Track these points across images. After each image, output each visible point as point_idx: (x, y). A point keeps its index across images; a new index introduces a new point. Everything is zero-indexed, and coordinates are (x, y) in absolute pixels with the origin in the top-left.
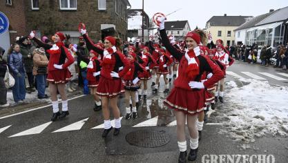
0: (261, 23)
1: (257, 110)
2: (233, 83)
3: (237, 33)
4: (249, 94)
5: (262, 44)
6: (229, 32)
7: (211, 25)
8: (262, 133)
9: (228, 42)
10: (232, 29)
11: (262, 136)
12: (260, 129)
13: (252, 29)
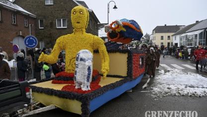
0: (190, 30)
1: (169, 85)
2: (163, 71)
3: (174, 37)
4: (168, 77)
5: (191, 44)
6: (169, 37)
7: (156, 32)
8: (167, 95)
9: (169, 43)
10: (170, 34)
11: (167, 96)
12: (167, 93)
13: (183, 35)
